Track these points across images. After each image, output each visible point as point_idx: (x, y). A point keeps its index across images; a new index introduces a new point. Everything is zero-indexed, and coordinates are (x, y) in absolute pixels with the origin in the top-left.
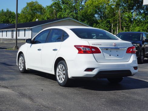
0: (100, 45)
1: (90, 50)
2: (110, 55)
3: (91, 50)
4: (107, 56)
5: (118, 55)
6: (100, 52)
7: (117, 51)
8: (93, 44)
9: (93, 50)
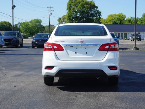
0: (64, 41)
1: (51, 47)
2: (76, 53)
3: (53, 47)
4: (71, 53)
5: (86, 53)
6: (62, 50)
7: (85, 48)
8: (55, 41)
9: (55, 47)
